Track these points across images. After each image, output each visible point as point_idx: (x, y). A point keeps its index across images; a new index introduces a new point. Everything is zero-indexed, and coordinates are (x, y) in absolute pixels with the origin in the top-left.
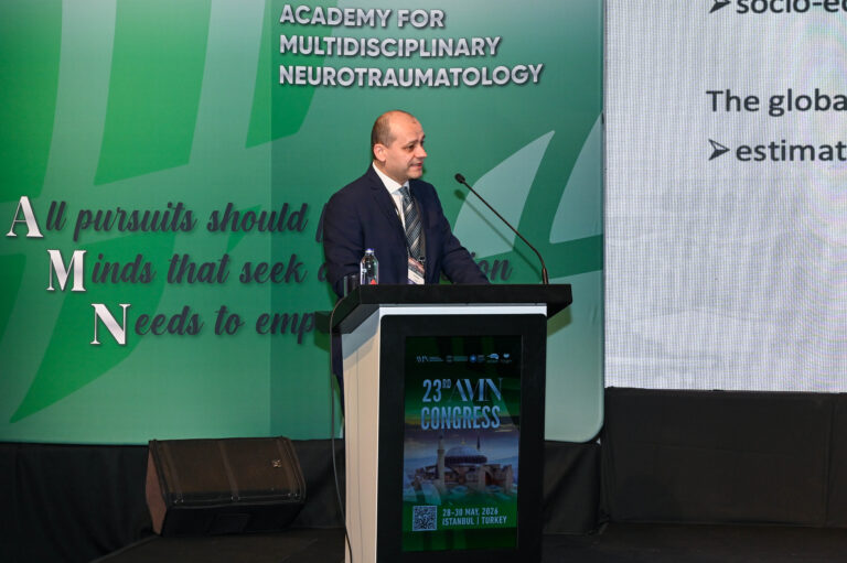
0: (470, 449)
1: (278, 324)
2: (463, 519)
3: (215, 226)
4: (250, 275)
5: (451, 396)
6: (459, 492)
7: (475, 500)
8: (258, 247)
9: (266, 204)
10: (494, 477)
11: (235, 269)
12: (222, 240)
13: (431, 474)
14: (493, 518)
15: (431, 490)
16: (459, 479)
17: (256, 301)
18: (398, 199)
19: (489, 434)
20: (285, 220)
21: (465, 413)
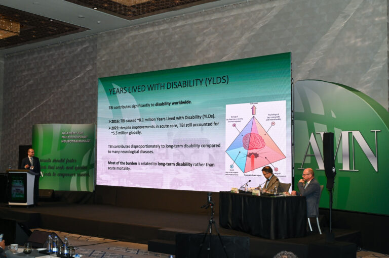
0: (19, 188)
1: (60, 175)
2: (18, 196)
3: (53, 161)
4: (57, 168)
5: (17, 182)
6: (18, 193)
7: (19, 194)
8: (58, 164)
9: (59, 159)
10: (22, 192)
11: (55, 167)
12: (54, 163)
13: (14, 191)
14: (22, 196)
15: (15, 193)
16: (17, 192)
17: (58, 172)
18: (30, 160)
19: (21, 187)
20: (62, 161)
21: (18, 184)
